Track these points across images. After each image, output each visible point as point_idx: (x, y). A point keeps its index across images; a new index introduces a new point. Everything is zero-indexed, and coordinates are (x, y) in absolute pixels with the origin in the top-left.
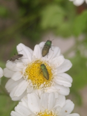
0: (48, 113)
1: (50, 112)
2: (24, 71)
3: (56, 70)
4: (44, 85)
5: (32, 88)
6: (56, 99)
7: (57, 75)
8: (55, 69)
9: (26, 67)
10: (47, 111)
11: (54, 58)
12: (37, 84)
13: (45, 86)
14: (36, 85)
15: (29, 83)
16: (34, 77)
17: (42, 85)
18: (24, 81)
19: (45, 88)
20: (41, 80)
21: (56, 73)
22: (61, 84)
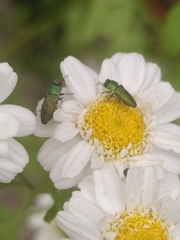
0: (143, 215)
1: (147, 212)
2: (81, 121)
3: (154, 117)
4: (129, 151)
5: (102, 157)
6: (159, 181)
7: (154, 129)
8: (152, 114)
9: (85, 111)
10: (140, 209)
11: (147, 88)
12: (112, 148)
13: (132, 153)
14: (110, 152)
15: (93, 147)
16: (104, 132)
17: (124, 151)
18: (82, 143)
19: (130, 158)
20: (122, 140)
21: (154, 124)
22: (168, 148)
